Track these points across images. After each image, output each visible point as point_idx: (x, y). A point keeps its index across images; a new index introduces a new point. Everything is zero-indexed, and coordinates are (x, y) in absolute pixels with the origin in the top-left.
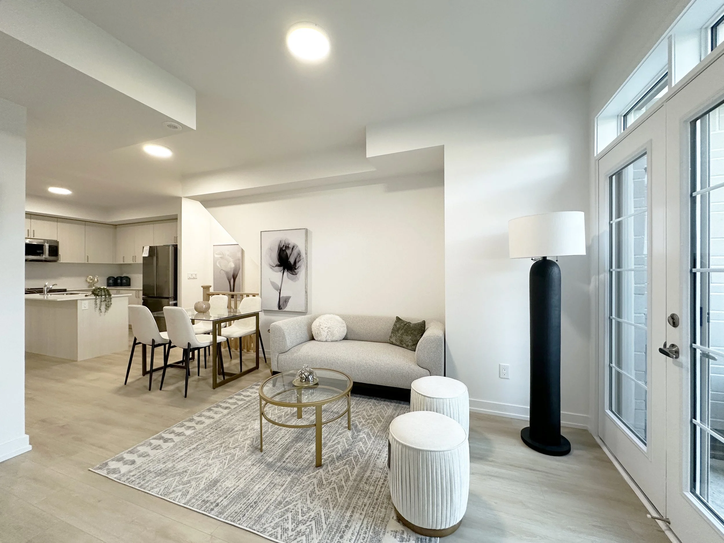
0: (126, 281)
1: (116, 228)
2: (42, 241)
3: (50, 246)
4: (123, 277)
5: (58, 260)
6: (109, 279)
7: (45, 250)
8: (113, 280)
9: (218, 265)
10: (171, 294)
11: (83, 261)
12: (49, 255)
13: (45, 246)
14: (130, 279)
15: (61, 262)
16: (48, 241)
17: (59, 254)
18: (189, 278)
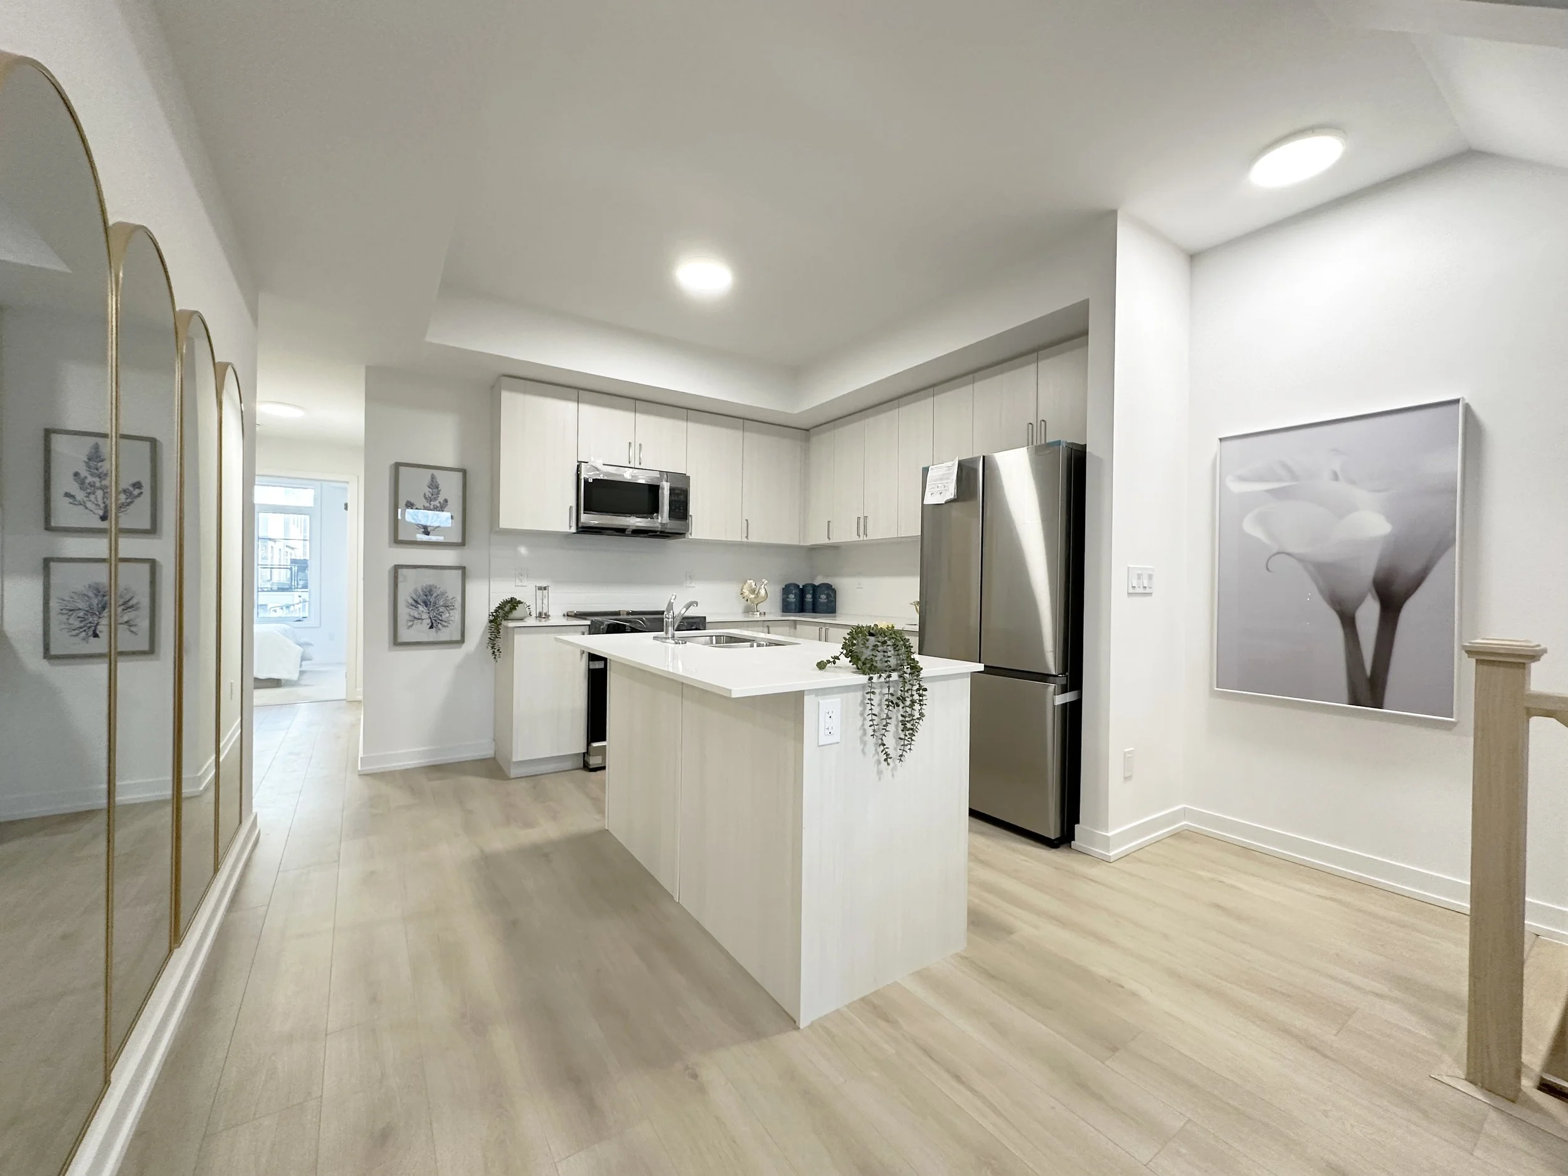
0: (828, 596)
1: (807, 440)
2: (657, 475)
3: (672, 490)
4: (818, 586)
5: (687, 528)
6: (786, 590)
7: (663, 503)
8: (795, 594)
9: (1257, 533)
10: (1051, 661)
11: (738, 537)
12: (671, 516)
13: (663, 489)
14: (834, 591)
15: (693, 536)
16: (669, 475)
17: (690, 514)
18: (1131, 591)
